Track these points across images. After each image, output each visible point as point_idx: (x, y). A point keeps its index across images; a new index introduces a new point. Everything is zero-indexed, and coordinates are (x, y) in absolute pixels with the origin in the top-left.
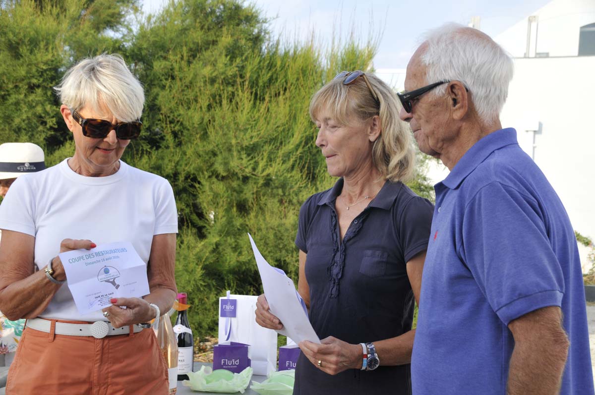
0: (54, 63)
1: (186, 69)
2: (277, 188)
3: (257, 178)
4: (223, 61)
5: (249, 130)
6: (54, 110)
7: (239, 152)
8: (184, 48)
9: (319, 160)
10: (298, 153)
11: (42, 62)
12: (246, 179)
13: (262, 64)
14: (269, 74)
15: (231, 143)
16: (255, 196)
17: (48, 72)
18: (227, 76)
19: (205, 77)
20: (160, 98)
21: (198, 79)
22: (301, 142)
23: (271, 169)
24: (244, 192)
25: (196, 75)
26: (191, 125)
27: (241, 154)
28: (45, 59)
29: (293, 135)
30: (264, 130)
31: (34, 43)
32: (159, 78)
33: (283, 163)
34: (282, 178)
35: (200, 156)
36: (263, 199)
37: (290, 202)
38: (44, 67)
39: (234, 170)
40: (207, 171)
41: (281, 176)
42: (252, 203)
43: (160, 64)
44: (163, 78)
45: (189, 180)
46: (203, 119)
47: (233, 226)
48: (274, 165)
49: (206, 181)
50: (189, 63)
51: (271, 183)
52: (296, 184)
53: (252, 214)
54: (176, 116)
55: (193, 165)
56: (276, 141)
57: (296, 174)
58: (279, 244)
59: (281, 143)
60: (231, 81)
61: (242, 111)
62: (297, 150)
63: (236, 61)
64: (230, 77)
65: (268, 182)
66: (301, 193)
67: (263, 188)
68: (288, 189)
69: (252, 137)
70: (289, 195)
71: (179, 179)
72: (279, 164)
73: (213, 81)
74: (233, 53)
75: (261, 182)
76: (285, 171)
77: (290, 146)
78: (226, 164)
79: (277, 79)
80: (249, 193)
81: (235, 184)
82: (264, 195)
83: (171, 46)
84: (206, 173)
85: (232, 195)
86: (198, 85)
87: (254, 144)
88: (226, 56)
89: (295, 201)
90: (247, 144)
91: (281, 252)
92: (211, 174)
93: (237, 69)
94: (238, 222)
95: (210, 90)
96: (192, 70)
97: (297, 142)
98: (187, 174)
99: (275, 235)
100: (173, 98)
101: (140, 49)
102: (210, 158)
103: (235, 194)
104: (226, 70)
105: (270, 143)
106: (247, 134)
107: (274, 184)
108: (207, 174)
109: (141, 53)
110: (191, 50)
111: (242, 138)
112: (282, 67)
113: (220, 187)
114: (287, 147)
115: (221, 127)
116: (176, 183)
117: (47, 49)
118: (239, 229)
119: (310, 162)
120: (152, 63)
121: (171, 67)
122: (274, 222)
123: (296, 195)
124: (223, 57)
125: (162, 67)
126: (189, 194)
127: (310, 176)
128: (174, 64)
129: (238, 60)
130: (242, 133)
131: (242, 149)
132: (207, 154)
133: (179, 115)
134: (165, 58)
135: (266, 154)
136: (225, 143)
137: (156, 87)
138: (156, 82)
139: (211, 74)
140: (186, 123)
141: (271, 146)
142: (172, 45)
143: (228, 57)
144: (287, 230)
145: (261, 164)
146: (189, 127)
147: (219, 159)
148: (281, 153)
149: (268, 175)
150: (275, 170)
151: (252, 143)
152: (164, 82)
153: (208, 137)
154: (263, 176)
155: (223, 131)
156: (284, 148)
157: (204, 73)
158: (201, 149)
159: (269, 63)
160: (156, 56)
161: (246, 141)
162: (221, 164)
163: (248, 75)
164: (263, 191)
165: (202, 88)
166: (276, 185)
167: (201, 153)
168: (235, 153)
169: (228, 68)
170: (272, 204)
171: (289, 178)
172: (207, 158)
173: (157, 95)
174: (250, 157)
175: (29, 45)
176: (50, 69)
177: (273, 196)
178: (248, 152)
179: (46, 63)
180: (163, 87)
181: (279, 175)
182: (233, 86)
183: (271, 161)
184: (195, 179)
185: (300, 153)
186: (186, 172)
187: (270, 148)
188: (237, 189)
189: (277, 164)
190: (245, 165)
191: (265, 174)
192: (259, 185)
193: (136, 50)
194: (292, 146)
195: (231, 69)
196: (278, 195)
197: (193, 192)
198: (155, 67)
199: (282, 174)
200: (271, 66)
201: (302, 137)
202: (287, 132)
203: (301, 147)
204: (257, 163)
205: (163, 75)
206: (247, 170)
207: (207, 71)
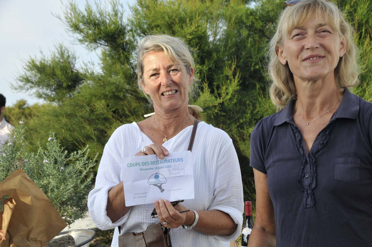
0: (197, 33)
6: (199, 68)
11: (188, 34)
17: (193, 40)
28: (190, 31)
31: (182, 21)
38: (190, 37)
63: (345, 8)
109: (269, 15)
117: (191, 24)
129: (347, 7)
175: (179, 23)
176: (195, 37)
179: (191, 34)
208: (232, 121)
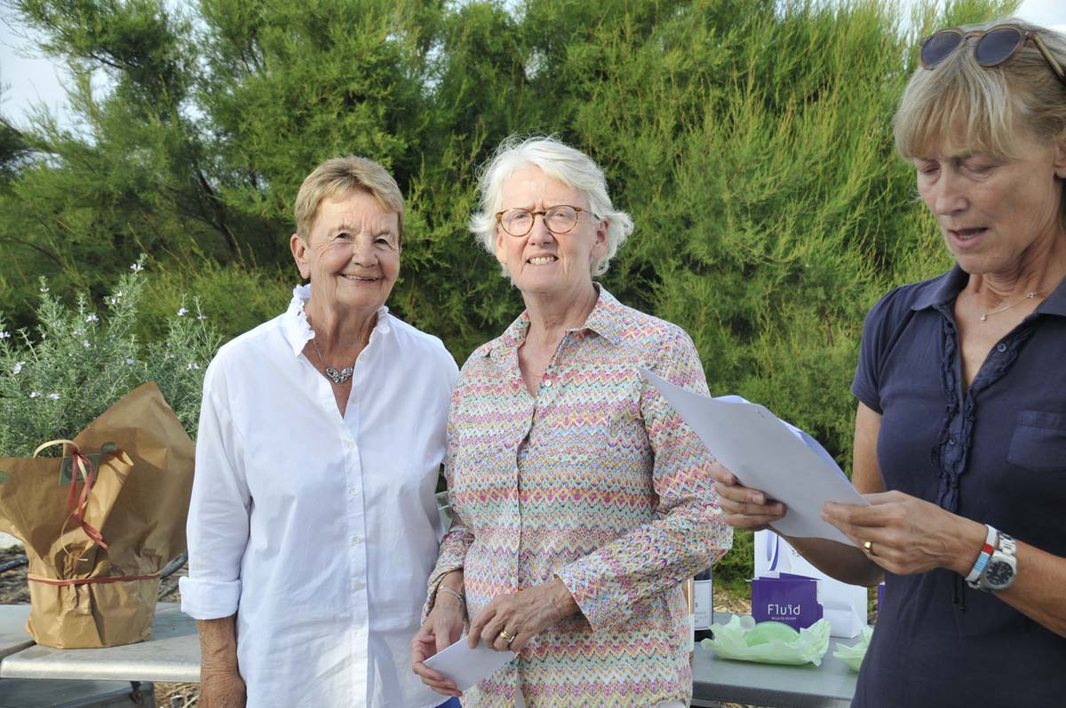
1: (630, 58)
2: (814, 285)
3: (774, 266)
4: (703, 37)
5: (758, 174)
7: (738, 216)
8: (627, 15)
9: (898, 226)
10: (857, 214)
12: (750, 270)
13: (778, 38)
14: (795, 60)
15: (721, 200)
16: (767, 302)
18: (711, 68)
19: (668, 72)
20: (580, 117)
21: (653, 78)
22: (861, 195)
23: (803, 249)
24: (748, 295)
25: (649, 70)
26: (641, 167)
27: (740, 221)
29: (845, 179)
30: (786, 170)
32: (578, 77)
33: (824, 237)
34: (824, 266)
35: (660, 227)
36: (786, 310)
37: (841, 311)
39: (727, 253)
40: (674, 255)
41: (821, 263)
42: (763, 317)
43: (578, 50)
44: (585, 76)
45: (638, 275)
46: (664, 153)
47: (725, 362)
48: (807, 240)
49: (673, 275)
50: (636, 45)
51: (801, 276)
52: (853, 276)
53: (763, 339)
54: (611, 151)
55: (648, 245)
56: (811, 192)
57: (853, 257)
58: (821, 396)
59: (822, 196)
60: (717, 77)
61: (741, 136)
62: (854, 208)
63: (726, 35)
64: (716, 69)
65: (796, 273)
66: (865, 294)
67: (786, 285)
68: (835, 287)
69: (763, 186)
70: (839, 298)
71: (619, 273)
72: (817, 238)
73: (683, 79)
74: (721, 20)
75: (783, 273)
76: (830, 252)
77: (841, 202)
78: (712, 240)
79: (808, 67)
80: (756, 296)
81: (728, 279)
82: (788, 301)
83: (599, 13)
84: (671, 260)
85: (723, 301)
86: (655, 89)
87: (767, 200)
88: (709, 28)
89: (850, 310)
90: (755, 200)
91: (824, 410)
92: (681, 263)
93: (730, 52)
94: (734, 354)
95: (678, 97)
96: (640, 59)
97: (855, 193)
98: (635, 263)
99: (812, 379)
100: (606, 115)
101: (542, 23)
102: (679, 229)
103: (728, 299)
104: (706, 58)
105: (800, 195)
106: (753, 180)
107: (808, 277)
108: (673, 263)
109: (543, 32)
110: (639, 20)
111: (744, 189)
112: (822, 43)
113: (700, 287)
114: (833, 203)
115: (702, 169)
116: (614, 281)
118: (736, 368)
119: (881, 233)
120: (565, 50)
121: (600, 55)
122: (809, 352)
123: (854, 298)
124: (703, 30)
125: (584, 55)
126: (638, 302)
127: (881, 260)
128: (608, 50)
129: (732, 35)
130: (743, 180)
131: (745, 210)
132: (674, 222)
133: (618, 149)
134: (589, 38)
135: (791, 221)
136: (710, 199)
137: (570, 97)
138: (572, 87)
139: (680, 66)
140: (634, 165)
141: (802, 203)
142: (603, 11)
143: (713, 30)
144: (836, 368)
145: (783, 241)
146: (638, 172)
147: (699, 232)
148: (822, 215)
149: (797, 260)
150: (811, 251)
151: (763, 197)
152: (587, 85)
153: (673, 190)
154: (786, 263)
155: (705, 177)
156: (828, 206)
157: (665, 66)
158: (663, 213)
159: (793, 36)
160: (573, 35)
161: (751, 194)
162: (703, 240)
163: (752, 63)
164: (786, 292)
165: (662, 95)
166: (813, 280)
167: (661, 221)
168: (730, 220)
169: (712, 52)
170: (803, 317)
171: (839, 266)
172: (674, 230)
173: (575, 111)
174: (758, 228)
177: (807, 302)
178: (756, 216)
180: (586, 97)
181: (819, 260)
182: (722, 86)
183: (800, 232)
184: (650, 273)
185: (861, 215)
186: (633, 259)
187: (799, 206)
188: (732, 289)
189: (813, 238)
190: (751, 242)
191: (791, 258)
192: (777, 281)
193: (534, 27)
194: (846, 201)
195: (717, 54)
196: (816, 298)
197: (648, 298)
198: (570, 57)
199: (823, 257)
200: (798, 41)
201: (865, 183)
202: (835, 174)
203: (863, 202)
204: (773, 239)
205: (585, 72)
206: (755, 252)
207: (672, 60)
208: (454, 284)
